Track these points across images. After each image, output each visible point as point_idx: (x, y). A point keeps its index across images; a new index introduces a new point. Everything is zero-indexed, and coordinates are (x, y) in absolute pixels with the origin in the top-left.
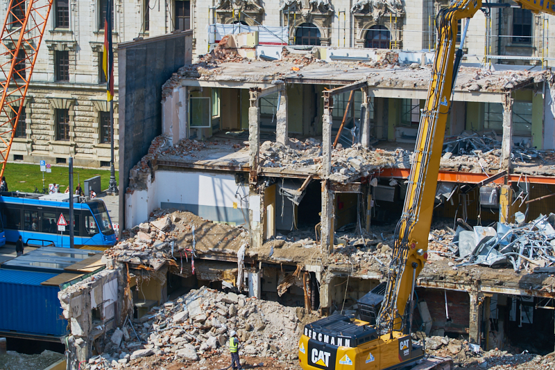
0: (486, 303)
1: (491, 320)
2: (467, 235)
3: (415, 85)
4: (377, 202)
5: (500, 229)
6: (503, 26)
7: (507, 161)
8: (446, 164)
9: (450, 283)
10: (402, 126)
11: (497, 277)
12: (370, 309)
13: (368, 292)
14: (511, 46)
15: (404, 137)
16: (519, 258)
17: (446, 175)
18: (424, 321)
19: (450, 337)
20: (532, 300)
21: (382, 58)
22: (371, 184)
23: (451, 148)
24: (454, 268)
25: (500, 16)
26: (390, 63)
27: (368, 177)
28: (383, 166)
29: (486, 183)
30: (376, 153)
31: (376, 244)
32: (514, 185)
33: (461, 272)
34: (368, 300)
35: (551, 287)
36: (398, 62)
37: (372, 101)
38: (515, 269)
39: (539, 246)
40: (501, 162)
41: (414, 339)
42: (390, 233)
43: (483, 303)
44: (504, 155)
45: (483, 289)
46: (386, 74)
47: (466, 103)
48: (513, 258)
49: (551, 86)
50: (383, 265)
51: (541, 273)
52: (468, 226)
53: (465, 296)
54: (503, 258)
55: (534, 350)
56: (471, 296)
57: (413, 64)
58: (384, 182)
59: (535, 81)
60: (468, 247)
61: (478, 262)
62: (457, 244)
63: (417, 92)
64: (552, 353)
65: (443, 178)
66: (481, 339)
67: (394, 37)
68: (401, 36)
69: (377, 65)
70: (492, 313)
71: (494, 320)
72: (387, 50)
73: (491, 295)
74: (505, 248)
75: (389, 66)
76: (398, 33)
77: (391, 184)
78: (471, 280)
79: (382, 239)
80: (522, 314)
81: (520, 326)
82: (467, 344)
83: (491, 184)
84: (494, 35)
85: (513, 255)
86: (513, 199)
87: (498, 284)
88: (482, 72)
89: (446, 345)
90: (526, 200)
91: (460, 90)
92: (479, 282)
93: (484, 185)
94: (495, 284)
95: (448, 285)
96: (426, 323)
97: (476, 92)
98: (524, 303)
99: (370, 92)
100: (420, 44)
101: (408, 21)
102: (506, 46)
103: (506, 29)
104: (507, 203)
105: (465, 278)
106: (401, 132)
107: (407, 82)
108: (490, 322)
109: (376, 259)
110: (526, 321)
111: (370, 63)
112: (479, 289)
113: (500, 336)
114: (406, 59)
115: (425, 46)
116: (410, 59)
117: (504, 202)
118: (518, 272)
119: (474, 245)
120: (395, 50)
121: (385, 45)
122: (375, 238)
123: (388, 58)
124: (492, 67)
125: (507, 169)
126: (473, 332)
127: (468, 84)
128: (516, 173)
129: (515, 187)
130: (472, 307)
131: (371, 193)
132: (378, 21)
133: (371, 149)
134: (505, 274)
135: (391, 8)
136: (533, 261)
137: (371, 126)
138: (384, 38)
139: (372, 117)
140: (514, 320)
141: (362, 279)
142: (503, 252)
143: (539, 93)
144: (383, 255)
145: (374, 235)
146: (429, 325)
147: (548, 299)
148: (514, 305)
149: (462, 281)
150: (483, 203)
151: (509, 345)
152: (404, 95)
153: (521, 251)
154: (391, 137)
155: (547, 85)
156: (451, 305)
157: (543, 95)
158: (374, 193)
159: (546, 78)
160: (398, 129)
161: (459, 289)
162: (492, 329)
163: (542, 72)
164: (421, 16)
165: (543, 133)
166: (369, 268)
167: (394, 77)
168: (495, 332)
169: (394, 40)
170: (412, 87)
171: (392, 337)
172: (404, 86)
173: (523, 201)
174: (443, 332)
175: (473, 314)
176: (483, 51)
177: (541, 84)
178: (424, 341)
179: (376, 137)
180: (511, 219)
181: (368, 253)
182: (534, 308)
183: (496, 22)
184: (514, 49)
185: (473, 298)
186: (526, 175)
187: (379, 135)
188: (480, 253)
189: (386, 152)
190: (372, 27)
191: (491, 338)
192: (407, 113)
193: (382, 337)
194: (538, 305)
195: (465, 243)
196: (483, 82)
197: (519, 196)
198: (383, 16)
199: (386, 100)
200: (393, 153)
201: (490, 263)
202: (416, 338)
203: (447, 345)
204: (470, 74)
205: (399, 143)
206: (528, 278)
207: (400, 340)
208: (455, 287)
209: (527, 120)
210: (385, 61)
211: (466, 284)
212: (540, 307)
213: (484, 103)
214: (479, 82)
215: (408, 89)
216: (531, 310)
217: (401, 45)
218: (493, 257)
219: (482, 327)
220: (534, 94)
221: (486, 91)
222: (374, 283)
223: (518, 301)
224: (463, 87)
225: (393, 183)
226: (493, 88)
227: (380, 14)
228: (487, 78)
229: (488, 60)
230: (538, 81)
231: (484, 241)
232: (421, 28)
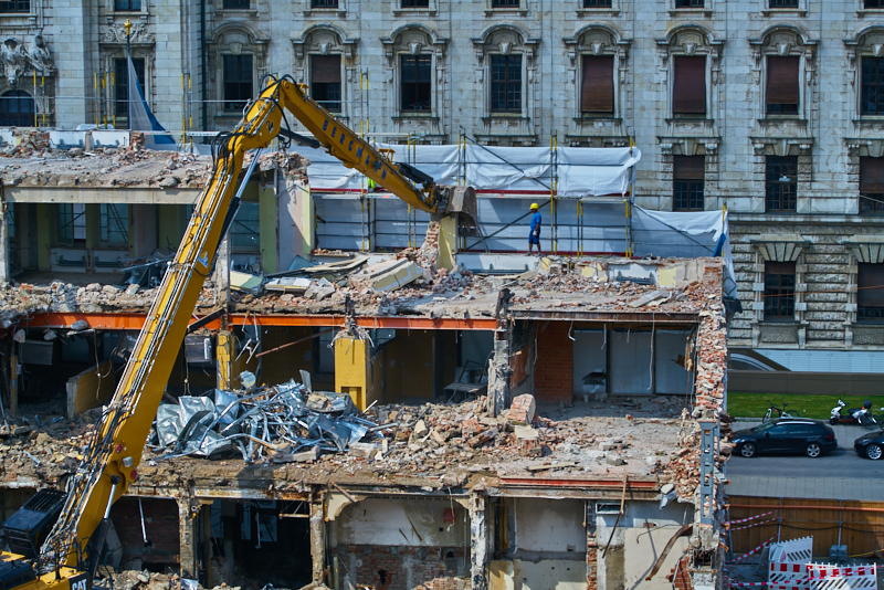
0: (204, 514)
1: (213, 542)
2: (169, 411)
3: (77, 181)
4: (26, 366)
5: (220, 400)
6: (209, 85)
7: (225, 293)
8: (131, 301)
9: (147, 486)
10: (60, 246)
11: (219, 473)
12: (23, 536)
13: (19, 508)
14: (223, 117)
15: (63, 263)
16: (251, 443)
17: (131, 319)
18: (110, 548)
19: (150, 571)
20: (274, 506)
21: (23, 141)
22: (16, 338)
23: (137, 278)
24: (152, 463)
25: (204, 70)
26: (36, 149)
27: (11, 328)
28: (33, 310)
29: (194, 328)
30: (20, 290)
31: (30, 432)
32: (237, 330)
33: (162, 469)
34: (19, 522)
35: (302, 484)
36: (48, 146)
37: (12, 209)
38: (245, 458)
39: (280, 421)
40: (215, 296)
41: (97, 578)
42: (49, 414)
43: (199, 515)
44: (219, 284)
45: (197, 493)
46: (31, 166)
47: (157, 206)
48: (241, 443)
49: (287, 175)
50: (40, 465)
51: (285, 463)
52: (169, 396)
53: (172, 504)
54: (226, 443)
55: (281, 582)
56: (180, 505)
57: (73, 150)
58: (35, 334)
59: (262, 169)
60: (172, 430)
61: (187, 451)
62: (155, 427)
63: (80, 192)
64: (309, 586)
65: (127, 324)
66: (199, 571)
67: (41, 108)
68: (52, 106)
69: (17, 151)
70: (214, 530)
71: (218, 539)
72: (32, 129)
73: (212, 502)
74: (227, 428)
75: (36, 153)
76: (47, 102)
77: (47, 337)
78: (179, 481)
79: (37, 424)
80: (260, 528)
81: (259, 546)
82: (178, 580)
83: (202, 330)
84: (197, 100)
85: (241, 438)
86: (236, 351)
87: (220, 484)
88: (179, 158)
89: (145, 584)
90: (256, 353)
91: (147, 186)
92: (192, 483)
93: (192, 332)
94: (216, 485)
95: (144, 490)
96: (113, 551)
97: (173, 188)
98: (262, 512)
99: (7, 196)
100: (83, 117)
101: (62, 82)
102: (216, 117)
103: (214, 90)
104: (227, 358)
105: (169, 478)
106: (59, 255)
107: (65, 177)
108: (211, 544)
109: (29, 455)
110: (267, 539)
111: (5, 150)
112: (191, 493)
113: (228, 565)
114: (61, 141)
115: (90, 120)
116: (67, 142)
117: (223, 355)
118: (249, 463)
119: (180, 426)
120: (43, 128)
121: (27, 119)
122: (26, 424)
123: (33, 140)
124: (195, 150)
125: (225, 305)
126: (187, 562)
127: (159, 177)
128: (240, 311)
129: (239, 334)
130: (183, 523)
131: (17, 353)
132: (15, 82)
133: (12, 284)
134: (230, 468)
135: (35, 64)
136: (273, 446)
137: (11, 248)
138: (25, 110)
139: (13, 235)
140: (249, 537)
141: (8, 488)
142: (225, 434)
143: (268, 186)
144: (40, 449)
145: (24, 419)
146: (118, 554)
147: (297, 503)
148: (247, 515)
149: (165, 483)
150: (191, 360)
151: (243, 577)
152: (60, 198)
153: (253, 432)
154: (43, 264)
155: (279, 173)
156: (149, 520)
157: (275, 190)
158: (21, 352)
159: (279, 163)
160: (53, 251)
161: (162, 496)
162: (216, 553)
163: (271, 155)
164: (81, 74)
165: (278, 248)
166: (20, 471)
167: (43, 170)
168: (221, 558)
169: (41, 112)
170: (73, 184)
171: (58, 577)
172: (61, 183)
173: (251, 354)
174: (139, 563)
175: (185, 532)
176: (181, 125)
177: (271, 172)
178: (111, 581)
179: (20, 266)
180: (236, 383)
181: (17, 446)
182: (278, 517)
183: (199, 79)
184: (228, 121)
185: (183, 508)
186: (254, 315)
187: (25, 262)
188: (190, 438)
189: (37, 288)
190: (6, 94)
191: (214, 569)
192: (66, 225)
193: (42, 578)
194: (284, 513)
195: (166, 424)
196: (181, 173)
197: (246, 346)
198: (22, 76)
199: (33, 206)
200: (48, 289)
201: (206, 452)
202: (98, 575)
203: (148, 583)
204: (162, 162)
205: (57, 273)
206: (266, 471)
207: (72, 581)
208: (155, 493)
209: (252, 228)
210: (29, 146)
211: (171, 487)
212: (286, 515)
213: (185, 205)
214: (176, 173)
215: (67, 189)
216: (274, 521)
217: (52, 121)
218: (210, 444)
219: (200, 551)
220: (261, 188)
221: (188, 186)
222: (28, 493)
223: (251, 507)
224: (151, 182)
225: (51, 335)
226: (199, 182)
227: (17, 72)
228: (188, 167)
229: (188, 139)
230: (267, 169)
231: (196, 418)
232: (83, 93)
